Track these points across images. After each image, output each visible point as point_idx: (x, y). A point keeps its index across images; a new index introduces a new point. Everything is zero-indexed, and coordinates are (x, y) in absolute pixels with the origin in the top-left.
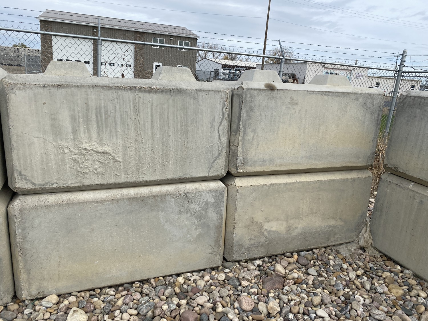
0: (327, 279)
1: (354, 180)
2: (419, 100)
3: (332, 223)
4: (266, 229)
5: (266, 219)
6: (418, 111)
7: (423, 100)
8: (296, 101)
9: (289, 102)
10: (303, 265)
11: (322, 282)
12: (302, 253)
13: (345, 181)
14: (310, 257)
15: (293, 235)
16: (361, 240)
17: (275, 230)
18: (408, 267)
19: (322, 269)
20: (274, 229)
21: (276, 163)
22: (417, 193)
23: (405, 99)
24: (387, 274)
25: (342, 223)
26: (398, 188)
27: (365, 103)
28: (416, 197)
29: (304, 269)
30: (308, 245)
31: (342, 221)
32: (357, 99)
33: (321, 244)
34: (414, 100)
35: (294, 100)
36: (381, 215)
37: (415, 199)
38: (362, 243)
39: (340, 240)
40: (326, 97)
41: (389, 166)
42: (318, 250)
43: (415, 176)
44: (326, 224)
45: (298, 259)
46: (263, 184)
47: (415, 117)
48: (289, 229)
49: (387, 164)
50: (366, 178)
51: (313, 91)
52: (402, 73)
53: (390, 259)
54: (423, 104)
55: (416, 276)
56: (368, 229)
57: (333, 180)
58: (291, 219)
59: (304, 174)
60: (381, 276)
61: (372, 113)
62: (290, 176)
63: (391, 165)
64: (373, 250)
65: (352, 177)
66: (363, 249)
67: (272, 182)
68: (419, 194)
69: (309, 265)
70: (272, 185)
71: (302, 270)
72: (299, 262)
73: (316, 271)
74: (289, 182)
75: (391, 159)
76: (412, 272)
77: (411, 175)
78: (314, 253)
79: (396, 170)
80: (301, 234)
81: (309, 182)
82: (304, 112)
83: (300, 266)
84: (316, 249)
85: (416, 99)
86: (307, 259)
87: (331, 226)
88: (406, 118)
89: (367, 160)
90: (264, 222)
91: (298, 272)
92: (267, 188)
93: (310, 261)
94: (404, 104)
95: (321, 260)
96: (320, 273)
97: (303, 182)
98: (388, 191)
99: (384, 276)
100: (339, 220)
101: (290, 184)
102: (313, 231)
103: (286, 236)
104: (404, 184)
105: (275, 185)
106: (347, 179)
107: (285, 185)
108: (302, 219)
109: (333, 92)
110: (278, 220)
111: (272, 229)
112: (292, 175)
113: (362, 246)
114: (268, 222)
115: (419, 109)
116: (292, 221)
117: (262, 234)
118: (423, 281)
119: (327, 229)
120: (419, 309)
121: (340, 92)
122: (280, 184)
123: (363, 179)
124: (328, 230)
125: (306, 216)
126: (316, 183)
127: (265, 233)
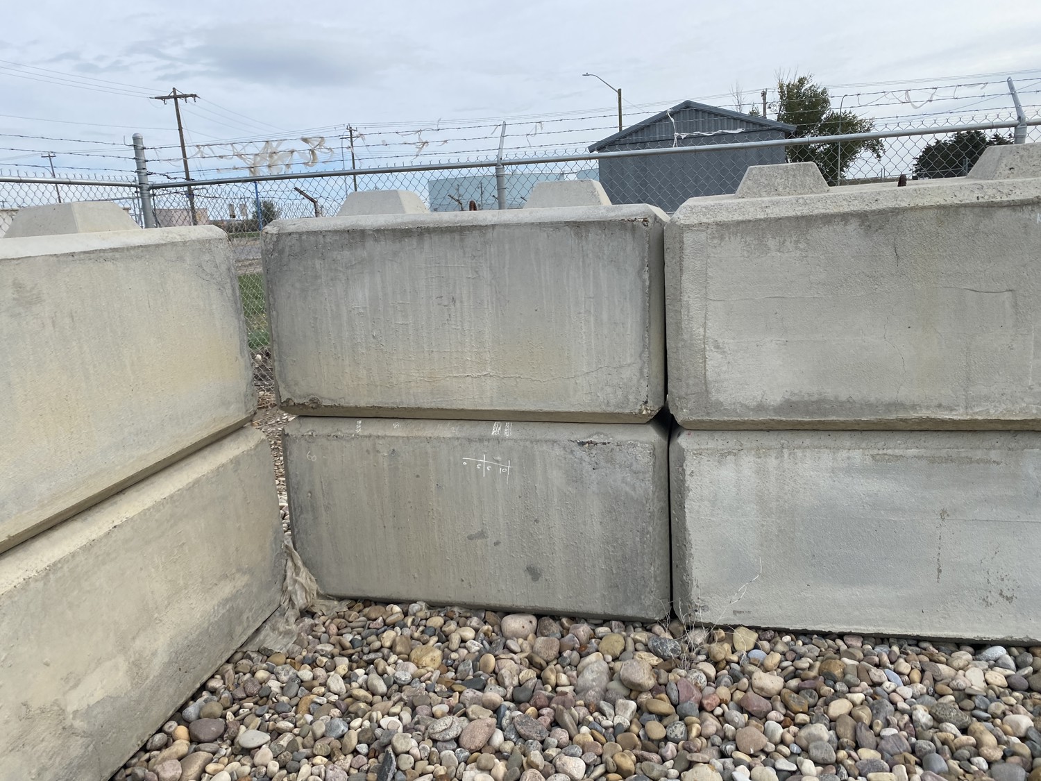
0: (296, 731)
1: (236, 461)
2: (312, 238)
3: (227, 589)
4: (75, 713)
5: (67, 680)
6: (318, 263)
7: (321, 237)
8: (35, 292)
9: (14, 299)
10: (216, 740)
11: (292, 747)
12: (192, 711)
13: (220, 471)
14: (216, 708)
15: (151, 677)
16: (296, 595)
17: (101, 697)
18: (413, 597)
19: (267, 716)
20: (99, 695)
21: (37, 498)
22: (378, 437)
23: (278, 241)
24: (389, 636)
25: (246, 578)
26: (335, 443)
27: (200, 266)
28: (379, 447)
29: (225, 746)
30: (194, 682)
31: (244, 573)
32: (181, 259)
33: (221, 657)
34: (300, 240)
35: (28, 289)
36: (315, 518)
37: (378, 452)
38: (301, 600)
39: (254, 622)
40: (109, 266)
41: (296, 402)
42: (218, 676)
43: (362, 404)
44: (215, 602)
45: (190, 733)
46: (21, 580)
47: (316, 277)
48: (137, 667)
49: (289, 399)
50: (257, 446)
51: (73, 255)
52: (149, 190)
53: (368, 602)
54: (324, 247)
55: (433, 606)
56: (300, 563)
57: (197, 482)
58: (134, 638)
59: (122, 497)
60: (382, 647)
61: (221, 289)
62: (90, 519)
63: (300, 397)
64: (327, 602)
65: (231, 457)
66: (307, 612)
67: (45, 559)
68: (384, 437)
69: (232, 729)
70: (53, 568)
71: (223, 752)
72: (202, 737)
73: (258, 729)
74: (94, 536)
75: (296, 384)
76: (424, 604)
77: (352, 404)
78: (213, 692)
79: (314, 406)
80: (170, 663)
81: (144, 512)
82: (67, 320)
83: (213, 746)
84: (213, 677)
85: (304, 237)
86: (211, 716)
87: (227, 600)
88: (298, 285)
89: (245, 403)
90: (64, 694)
91: (221, 766)
92: (40, 585)
93: (224, 717)
94: (281, 252)
95: (245, 695)
96: (271, 728)
97: (132, 519)
98: (314, 458)
99: (388, 644)
100: (238, 575)
101: (100, 540)
102: (194, 635)
103: (135, 694)
104: (343, 430)
105: (59, 565)
106: (223, 465)
107: (89, 550)
108: (161, 621)
109: (122, 249)
110: (99, 662)
111: (92, 701)
112: (91, 513)
113: (304, 607)
114: (75, 686)
115: (319, 258)
116: (138, 644)
117: (69, 731)
118: (449, 608)
119: (222, 611)
120: (486, 665)
121: (138, 247)
122: (73, 555)
123: (253, 452)
124: (224, 614)
125: (166, 607)
126: (161, 507)
127: (78, 724)
